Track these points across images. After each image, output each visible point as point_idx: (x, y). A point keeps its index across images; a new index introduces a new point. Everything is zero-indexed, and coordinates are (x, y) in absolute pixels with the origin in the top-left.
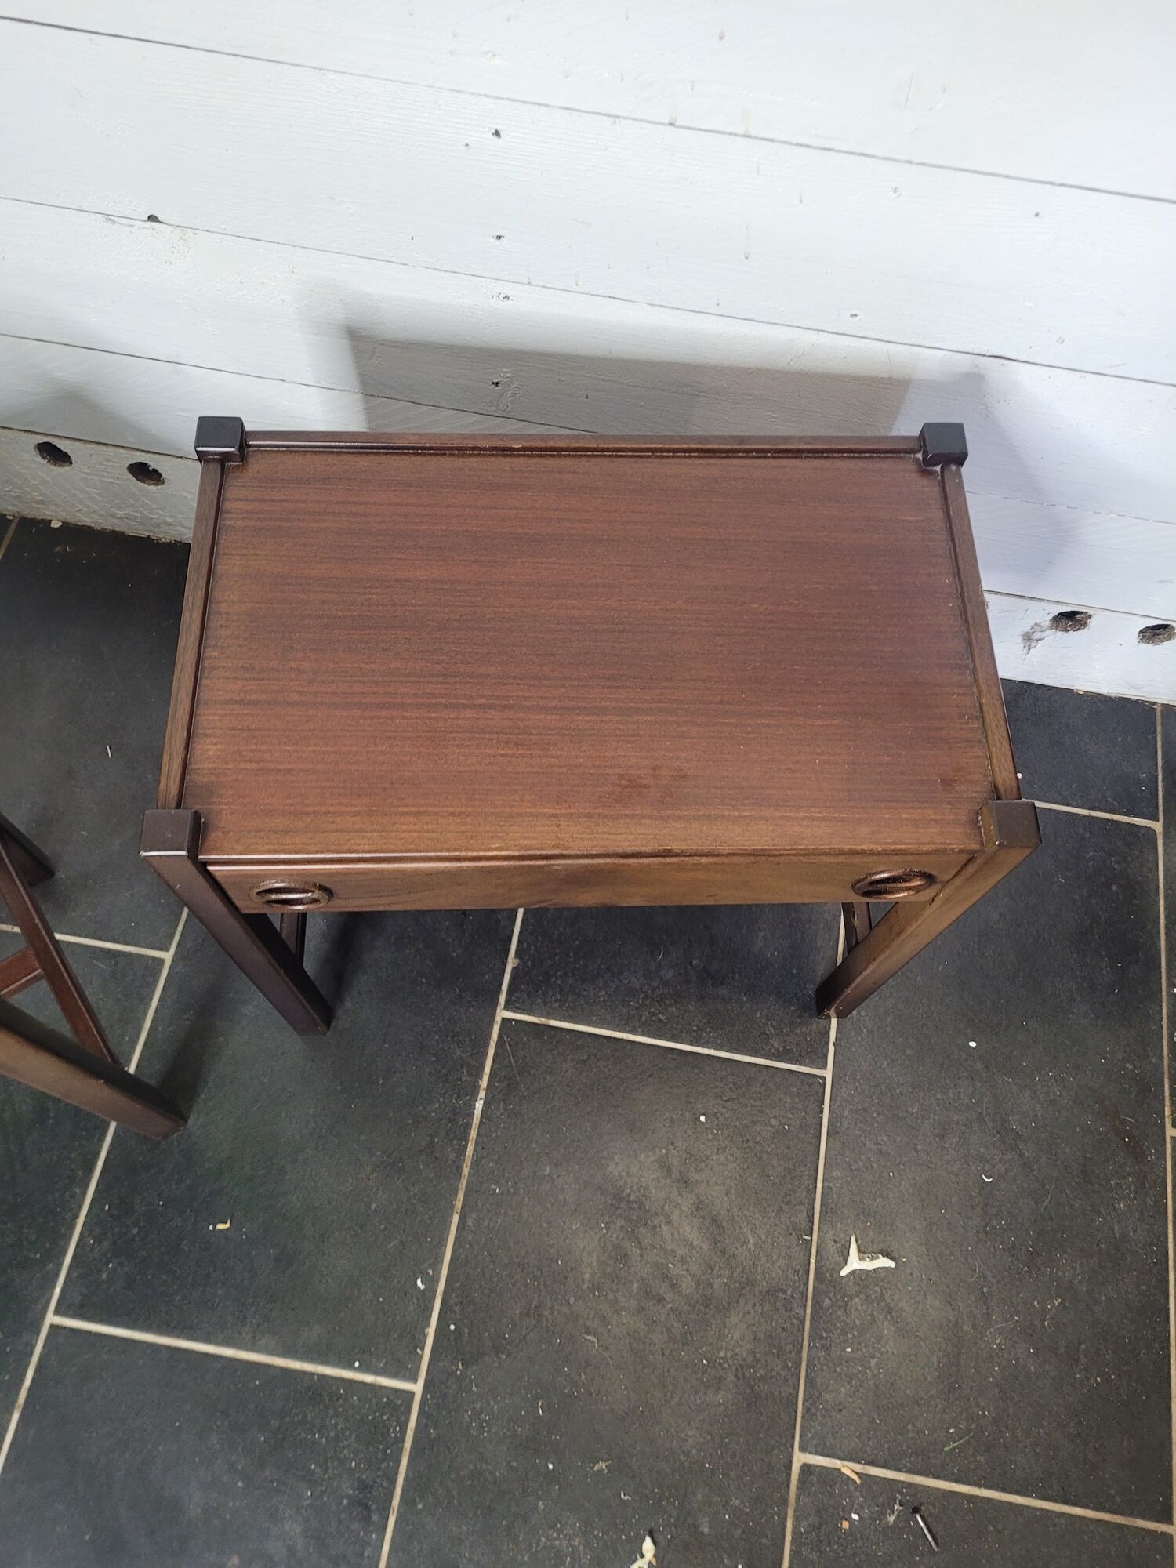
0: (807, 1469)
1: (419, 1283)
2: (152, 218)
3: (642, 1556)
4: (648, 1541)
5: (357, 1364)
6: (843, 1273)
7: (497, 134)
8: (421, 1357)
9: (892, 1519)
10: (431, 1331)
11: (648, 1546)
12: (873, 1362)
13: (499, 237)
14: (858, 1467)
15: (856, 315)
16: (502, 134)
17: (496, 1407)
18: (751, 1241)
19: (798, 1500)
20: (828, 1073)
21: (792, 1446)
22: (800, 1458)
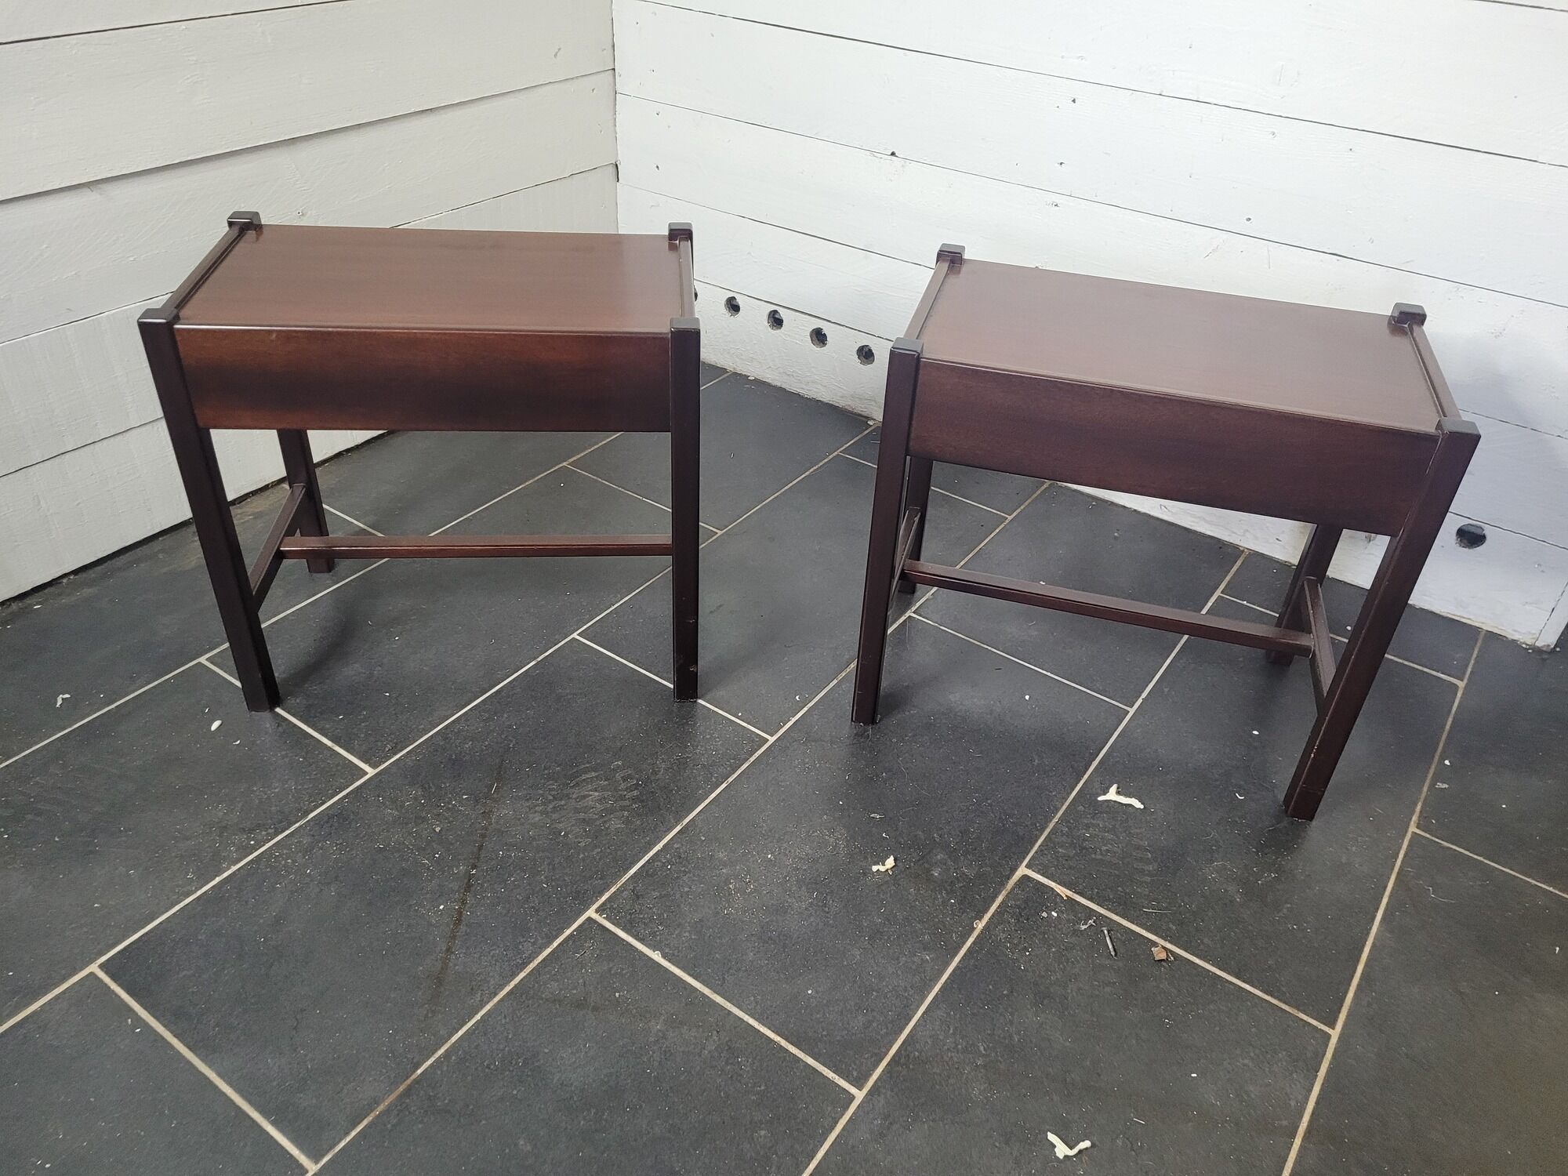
0: (1025, 878)
1: (797, 697)
2: (893, 154)
3: (883, 865)
4: (892, 858)
5: (740, 714)
6: (1100, 799)
7: (1074, 101)
8: (782, 727)
9: (1084, 927)
10: (794, 720)
11: (890, 862)
12: (1104, 848)
13: (1061, 164)
14: (1069, 893)
15: (1250, 219)
16: (1076, 101)
17: (818, 765)
18: (1036, 761)
19: (1013, 889)
20: (1132, 711)
21: (1021, 862)
22: (1022, 870)
